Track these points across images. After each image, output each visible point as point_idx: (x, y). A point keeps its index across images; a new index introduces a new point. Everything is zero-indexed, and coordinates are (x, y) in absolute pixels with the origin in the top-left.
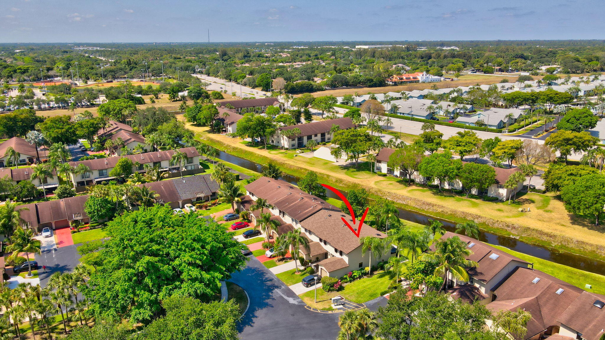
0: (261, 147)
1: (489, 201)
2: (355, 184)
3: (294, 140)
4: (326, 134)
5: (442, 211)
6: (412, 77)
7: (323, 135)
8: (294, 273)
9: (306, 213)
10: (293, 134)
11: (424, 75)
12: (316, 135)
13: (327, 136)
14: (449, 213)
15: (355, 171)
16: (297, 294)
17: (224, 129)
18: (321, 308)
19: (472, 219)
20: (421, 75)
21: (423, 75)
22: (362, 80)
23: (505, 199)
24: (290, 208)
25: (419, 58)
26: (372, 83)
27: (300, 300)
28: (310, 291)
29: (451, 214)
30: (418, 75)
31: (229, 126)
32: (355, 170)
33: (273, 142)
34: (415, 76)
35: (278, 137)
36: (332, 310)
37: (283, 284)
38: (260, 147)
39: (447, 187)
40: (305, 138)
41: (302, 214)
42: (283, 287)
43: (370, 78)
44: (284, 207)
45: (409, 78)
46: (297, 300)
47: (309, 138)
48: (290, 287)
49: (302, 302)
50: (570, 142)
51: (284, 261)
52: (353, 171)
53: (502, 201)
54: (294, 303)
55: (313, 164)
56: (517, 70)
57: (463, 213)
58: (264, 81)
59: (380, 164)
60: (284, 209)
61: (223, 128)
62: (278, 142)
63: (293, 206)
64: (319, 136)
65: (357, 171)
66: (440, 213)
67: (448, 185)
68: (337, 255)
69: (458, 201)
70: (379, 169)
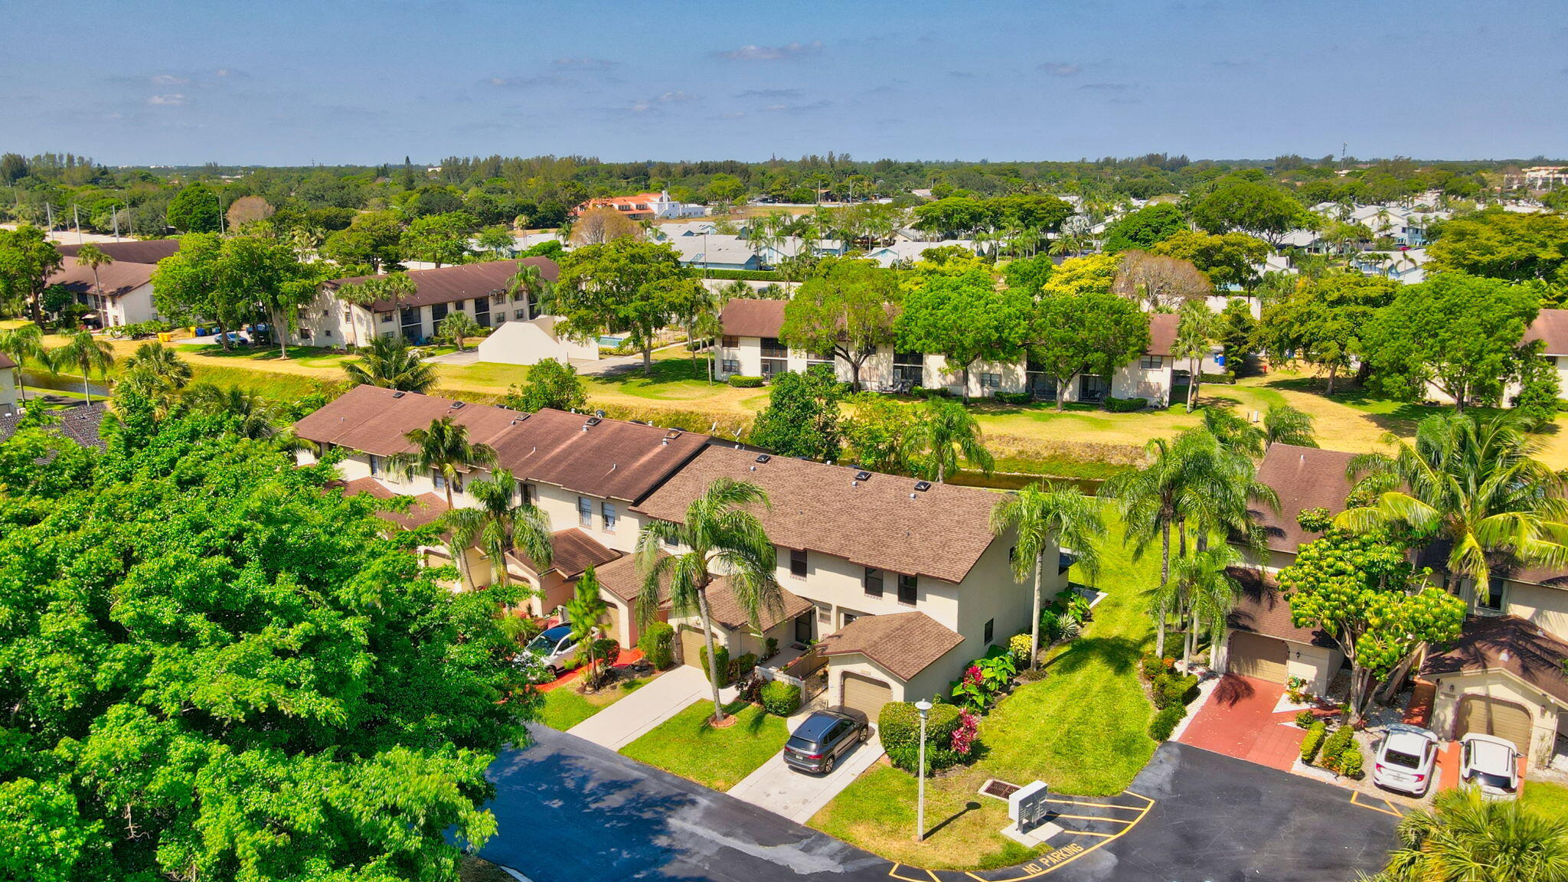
0: (262, 354)
1: (1127, 411)
2: (678, 413)
3: (389, 319)
4: (491, 302)
5: (1021, 453)
6: (633, 206)
7: (481, 305)
8: (706, 726)
9: (647, 469)
10: (390, 293)
11: (665, 199)
12: (460, 306)
13: (494, 309)
14: (1046, 454)
15: (648, 384)
16: (801, 818)
17: (89, 316)
18: (976, 863)
19: (1125, 460)
20: (656, 199)
21: (661, 200)
22: (507, 209)
23: (1167, 399)
24: (557, 460)
25: (619, 177)
26: (534, 216)
27: (835, 845)
28: (849, 791)
29: (1054, 458)
30: (649, 200)
31: (109, 304)
32: (648, 380)
33: (305, 335)
34: (640, 203)
35: (326, 313)
36: (1032, 856)
37: (692, 788)
38: (256, 355)
39: (975, 390)
40: (426, 315)
41: (626, 473)
42: (704, 802)
43: (530, 201)
44: (527, 463)
45: (627, 208)
46: (825, 849)
47: (439, 312)
48: (738, 792)
49: (851, 854)
50: (1218, 257)
51: (619, 684)
52: (643, 385)
53: (1158, 408)
54: (820, 869)
55: (490, 380)
56: (864, 196)
57: (1090, 446)
58: (195, 211)
59: (733, 350)
60: (530, 470)
61: (83, 313)
62: (328, 333)
63: (567, 453)
64: (470, 307)
65: (655, 382)
66: (1013, 458)
67: (978, 386)
68: (889, 604)
69: (1039, 418)
70: (732, 367)
